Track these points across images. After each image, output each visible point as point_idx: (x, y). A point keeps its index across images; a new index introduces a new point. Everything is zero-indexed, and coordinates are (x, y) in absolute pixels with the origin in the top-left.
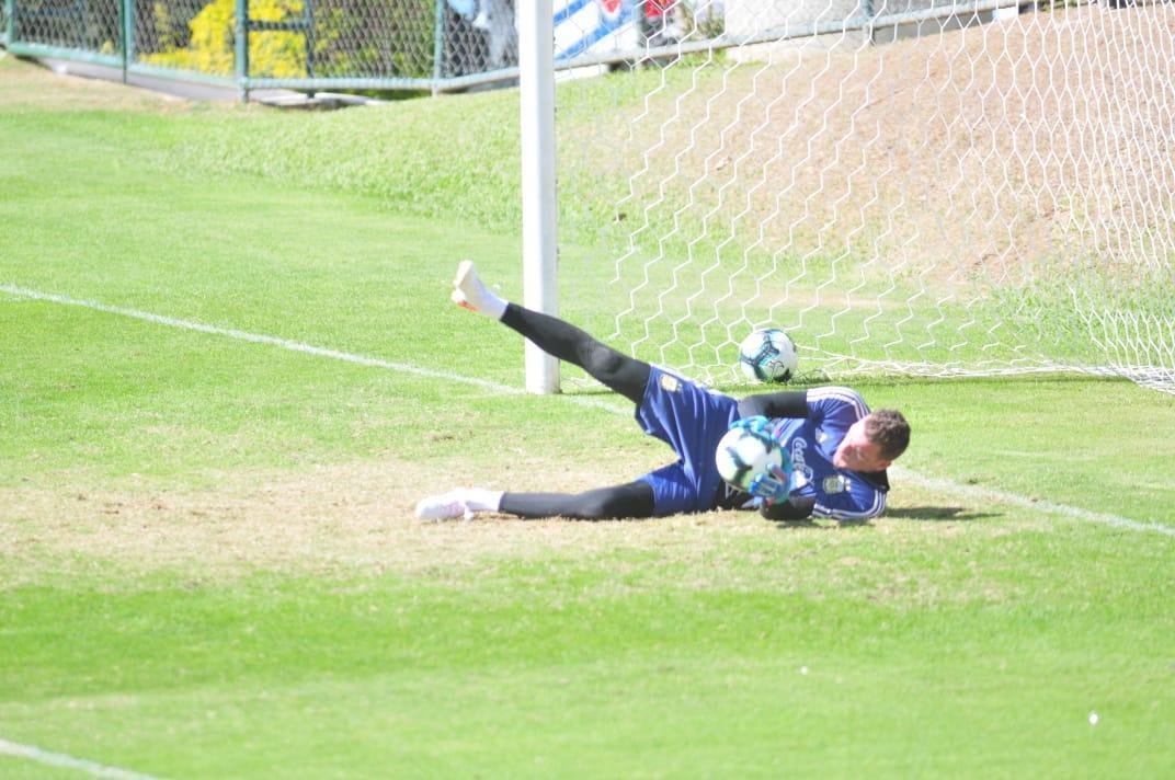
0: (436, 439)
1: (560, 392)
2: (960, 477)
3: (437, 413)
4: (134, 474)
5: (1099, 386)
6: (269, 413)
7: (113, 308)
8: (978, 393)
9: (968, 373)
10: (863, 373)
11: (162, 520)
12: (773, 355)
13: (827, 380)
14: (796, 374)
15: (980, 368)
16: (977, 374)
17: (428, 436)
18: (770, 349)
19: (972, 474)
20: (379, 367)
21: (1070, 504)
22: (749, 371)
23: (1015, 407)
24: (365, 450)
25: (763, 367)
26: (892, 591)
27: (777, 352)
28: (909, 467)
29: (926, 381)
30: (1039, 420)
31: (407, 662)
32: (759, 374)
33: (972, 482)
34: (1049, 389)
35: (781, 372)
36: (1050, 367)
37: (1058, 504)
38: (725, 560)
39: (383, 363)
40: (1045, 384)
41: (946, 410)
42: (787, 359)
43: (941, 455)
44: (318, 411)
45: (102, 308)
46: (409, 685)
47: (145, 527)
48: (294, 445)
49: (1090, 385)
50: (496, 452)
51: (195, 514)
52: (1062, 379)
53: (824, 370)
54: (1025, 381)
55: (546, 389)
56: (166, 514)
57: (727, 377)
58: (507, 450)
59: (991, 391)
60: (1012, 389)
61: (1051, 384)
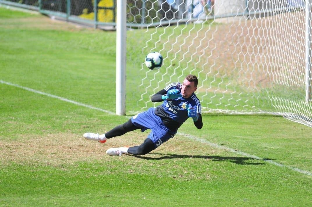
0: (84, 127)
1: (125, 115)
2: (220, 143)
3: (89, 120)
5: (273, 118)
6: (44, 119)
7: (21, 87)
8: (238, 119)
9: (239, 113)
10: (211, 112)
15: (242, 112)
17: (82, 126)
19: (223, 143)
20: (82, 106)
21: (245, 152)
23: (247, 123)
24: (63, 130)
26: (182, 176)
28: (207, 140)
29: (227, 115)
30: (252, 127)
31: (38, 192)
33: (222, 145)
34: (259, 118)
36: (261, 112)
37: (242, 152)
39: (84, 105)
40: (258, 117)
41: (228, 123)
43: (218, 137)
44: (57, 118)
45: (18, 86)
46: (34, 199)
48: (45, 128)
49: (270, 117)
51: (7, 147)
52: (265, 115)
54: (254, 116)
55: (121, 114)
58: (102, 131)
59: (243, 118)
60: (249, 118)
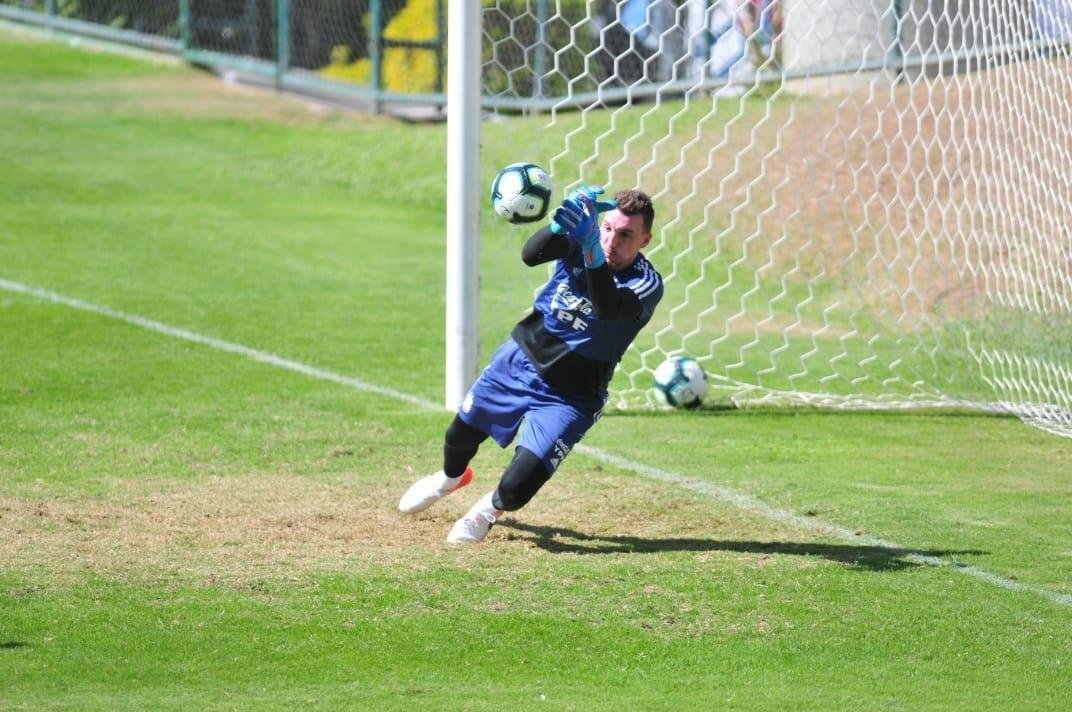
0: (337, 454)
3: (352, 428)
4: (38, 480)
5: (986, 422)
6: (198, 424)
7: (120, 315)
8: (867, 425)
9: (870, 405)
10: (770, 401)
11: (39, 526)
12: (683, 382)
13: (735, 408)
14: (706, 401)
15: (880, 401)
16: (876, 407)
17: (329, 451)
18: (681, 377)
19: (812, 507)
21: (888, 539)
22: (660, 396)
23: (895, 440)
24: (264, 464)
25: (674, 393)
26: (672, 621)
27: (687, 380)
28: (759, 497)
29: (827, 412)
30: (912, 455)
31: (177, 677)
32: (671, 400)
33: (811, 514)
34: (937, 423)
35: (691, 398)
36: (943, 402)
37: (878, 538)
38: (535, 584)
40: (935, 418)
41: (829, 441)
42: (698, 387)
43: (796, 486)
44: (242, 424)
45: (109, 313)
46: (165, 700)
47: (20, 532)
48: (202, 456)
49: (976, 421)
50: (387, 468)
51: (71, 521)
52: (957, 414)
53: (733, 398)
54: (919, 415)
56: (45, 521)
57: (640, 402)
58: (397, 467)
59: (882, 424)
60: (902, 422)
61: (940, 419)
